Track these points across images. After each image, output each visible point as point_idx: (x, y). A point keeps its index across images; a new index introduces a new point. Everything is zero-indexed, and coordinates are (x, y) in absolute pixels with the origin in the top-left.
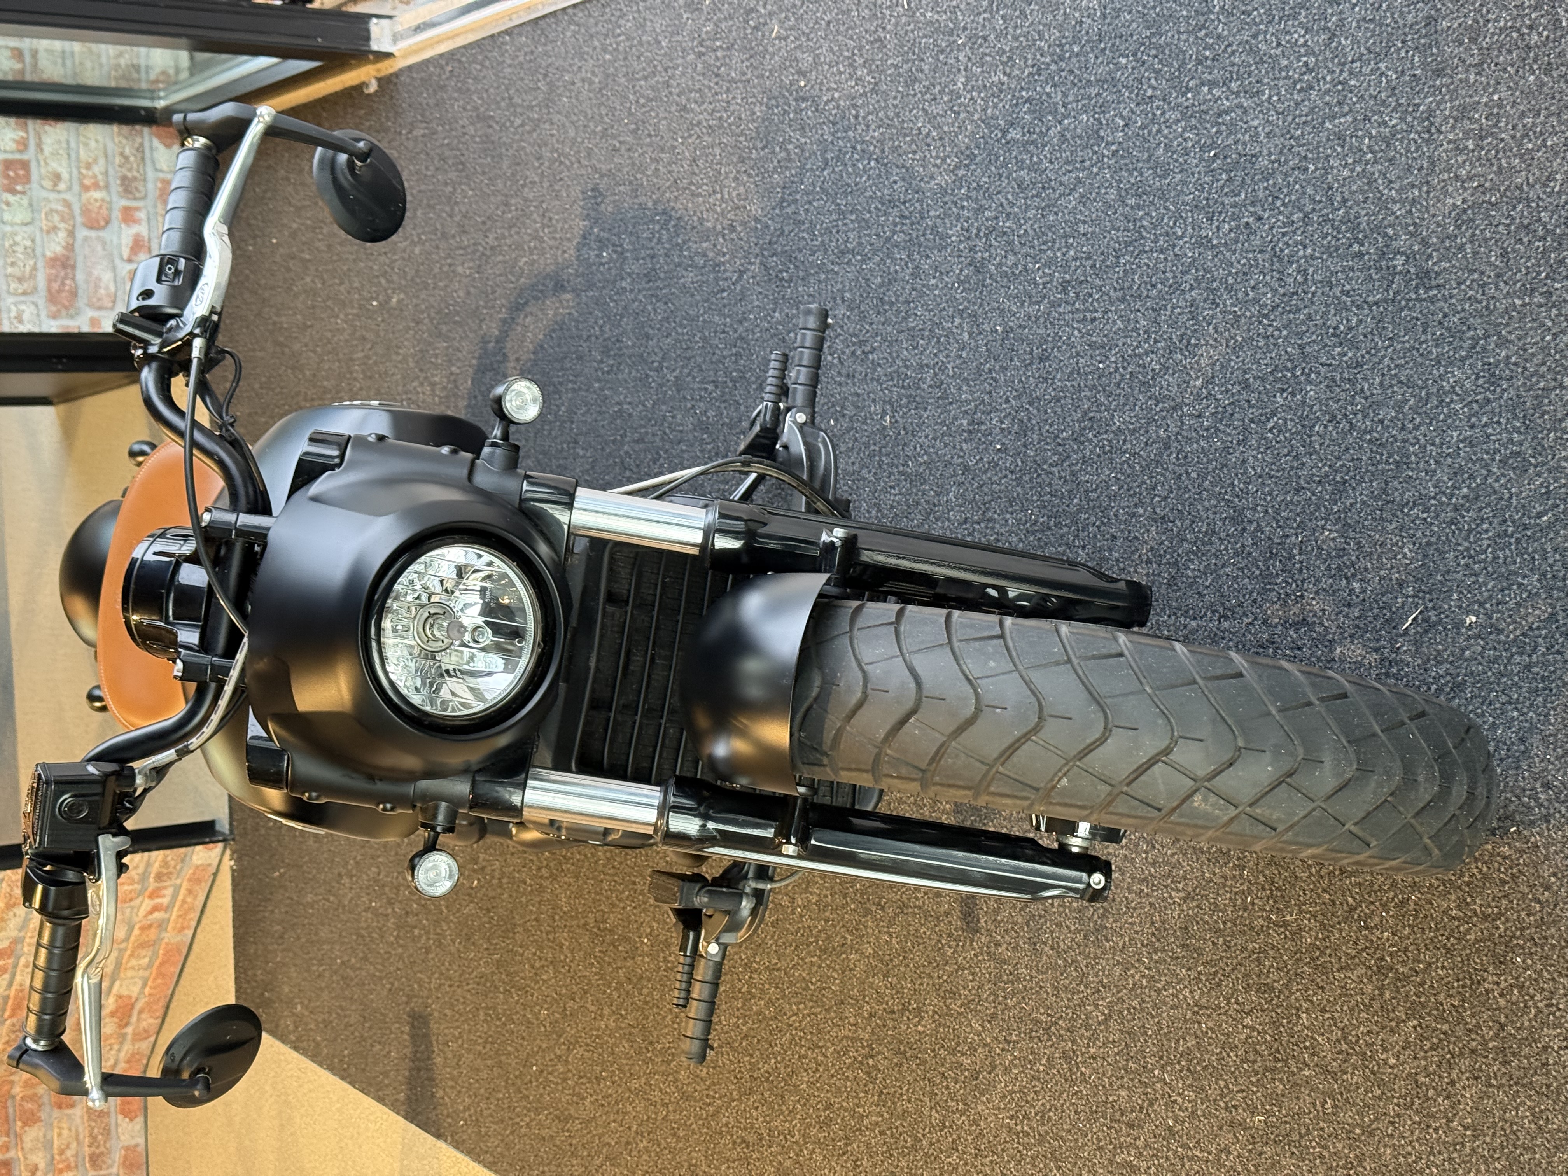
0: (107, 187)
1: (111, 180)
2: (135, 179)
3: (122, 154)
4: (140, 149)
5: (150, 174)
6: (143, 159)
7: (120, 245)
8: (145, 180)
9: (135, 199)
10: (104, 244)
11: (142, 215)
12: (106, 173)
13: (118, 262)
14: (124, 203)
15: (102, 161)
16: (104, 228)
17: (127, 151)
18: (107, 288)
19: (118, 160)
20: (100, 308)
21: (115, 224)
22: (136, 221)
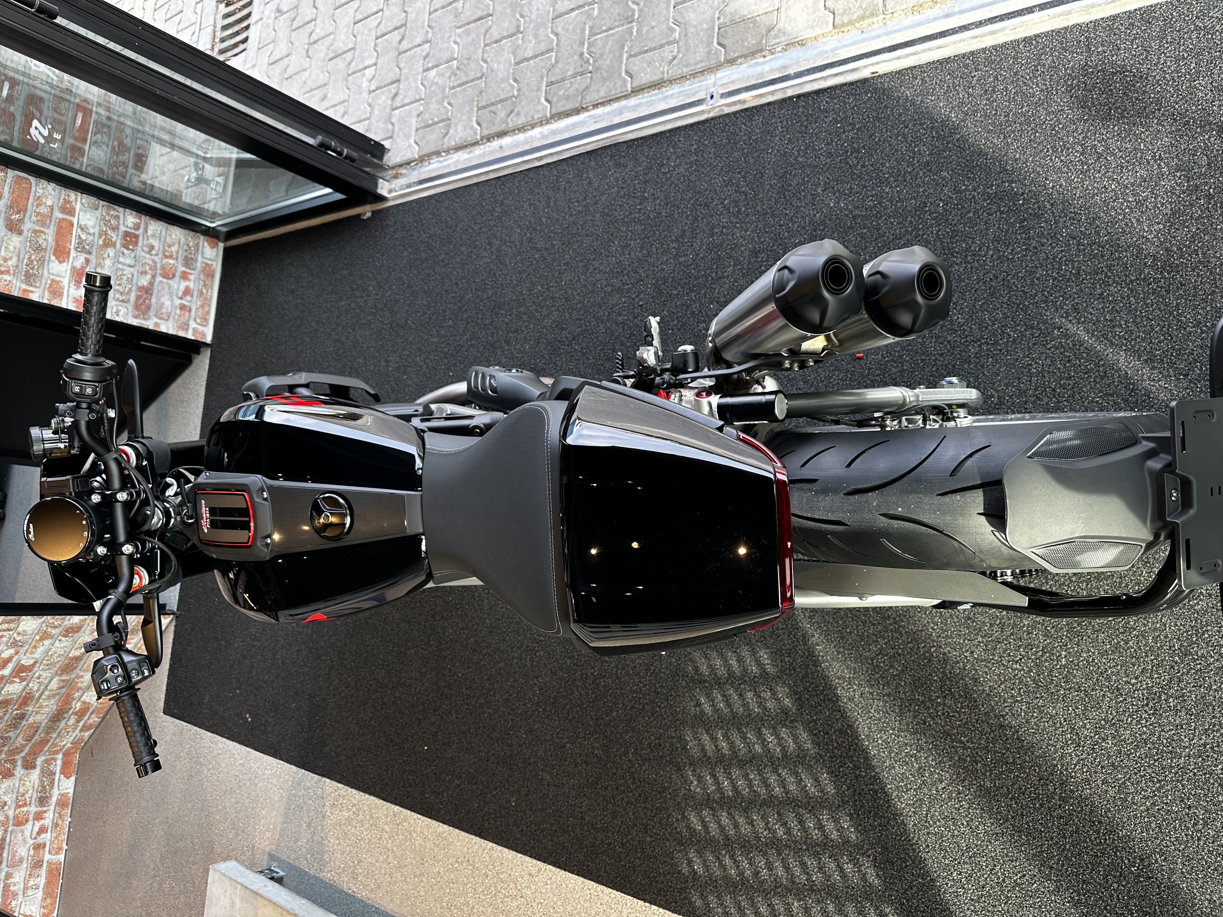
0: (177, 259)
1: (179, 256)
2: (192, 259)
3: (188, 245)
4: (197, 246)
5: (200, 259)
6: (198, 250)
7: (178, 289)
8: (196, 261)
9: (189, 268)
10: (170, 287)
11: (192, 277)
12: (177, 252)
13: (175, 298)
14: (184, 269)
15: (177, 246)
16: (171, 279)
17: (191, 244)
18: (167, 309)
19: (185, 247)
20: (161, 319)
21: (177, 278)
22: (189, 280)
